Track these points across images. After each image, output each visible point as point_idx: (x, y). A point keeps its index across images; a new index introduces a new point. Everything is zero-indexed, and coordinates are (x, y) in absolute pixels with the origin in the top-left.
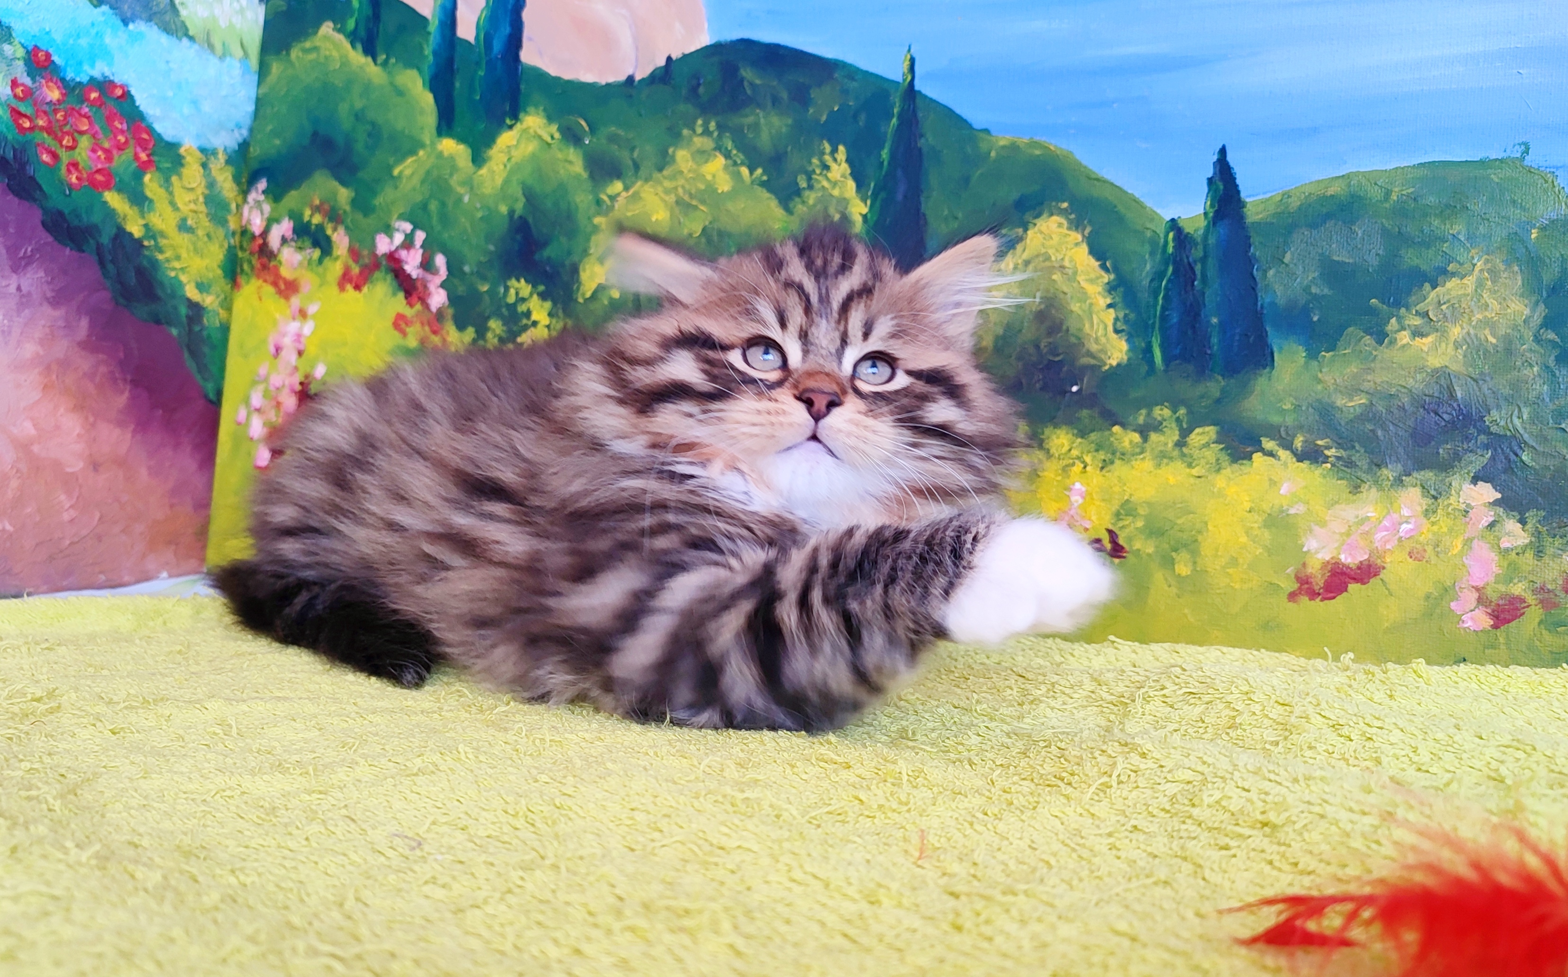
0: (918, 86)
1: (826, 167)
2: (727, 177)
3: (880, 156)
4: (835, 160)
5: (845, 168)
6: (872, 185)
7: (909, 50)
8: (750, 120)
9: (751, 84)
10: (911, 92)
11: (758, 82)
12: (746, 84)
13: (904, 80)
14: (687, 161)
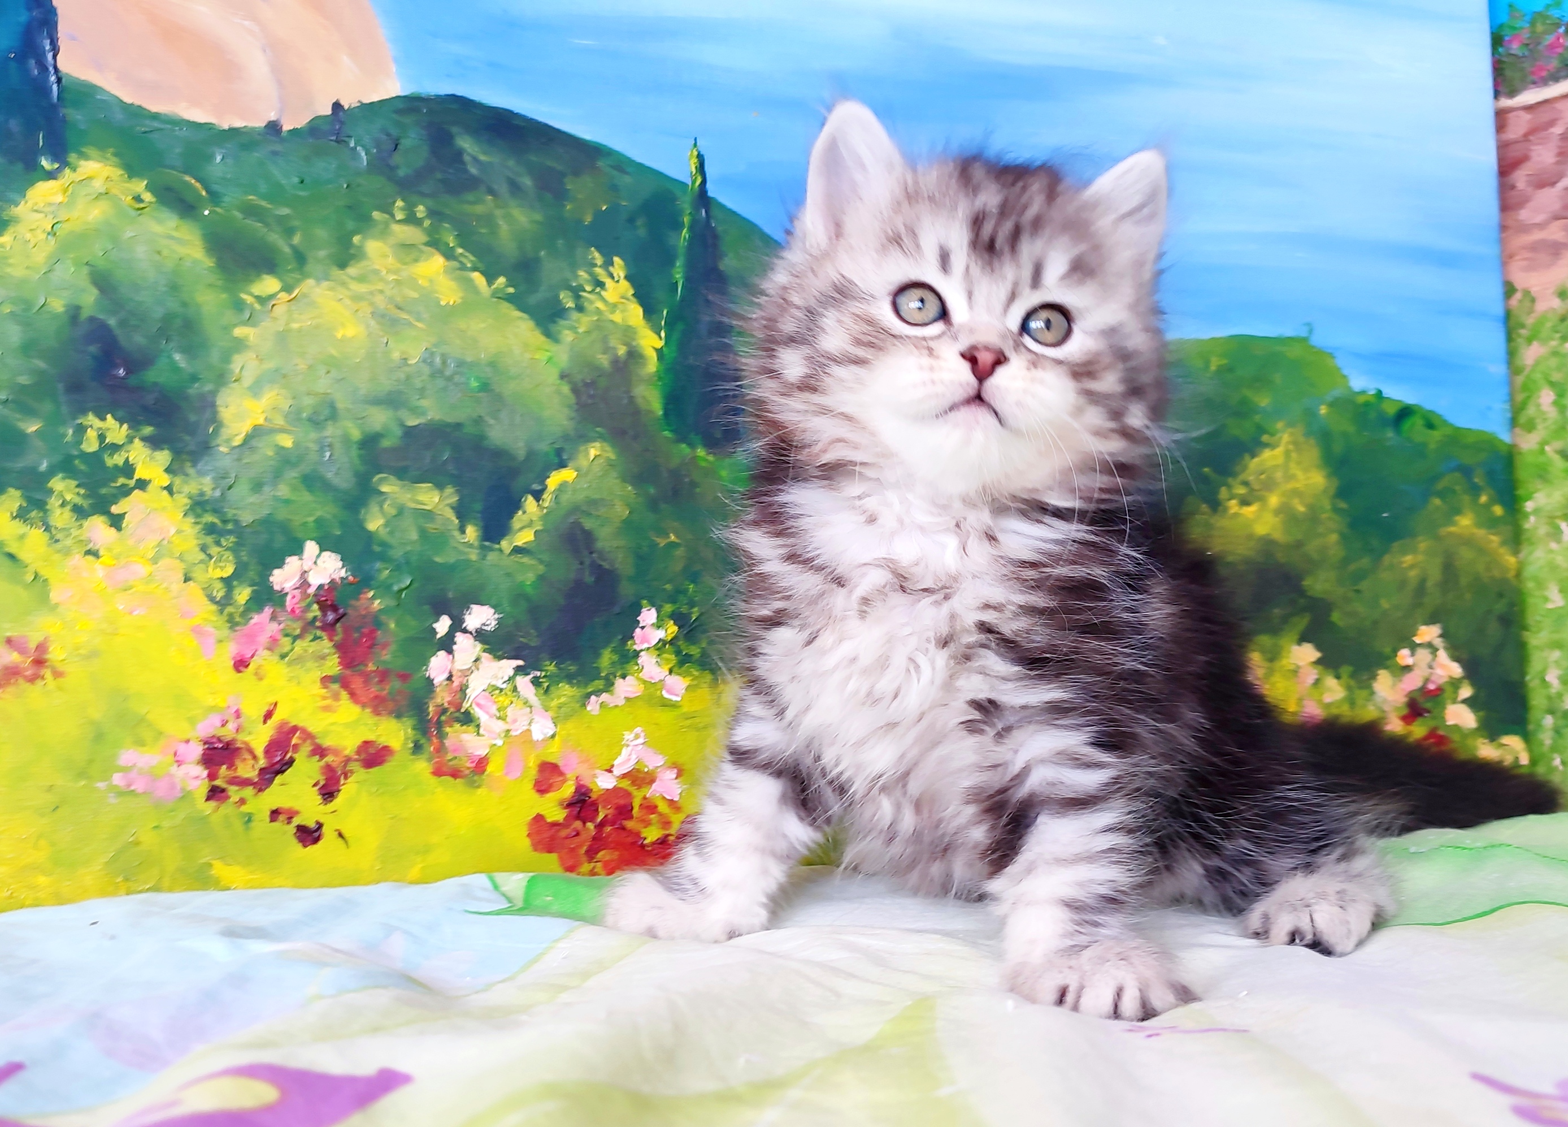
0: (712, 191)
1: (601, 285)
2: (453, 284)
3: (671, 276)
4: (612, 276)
5: (626, 288)
6: (665, 312)
7: (695, 145)
8: (479, 209)
9: (475, 159)
10: (703, 198)
11: (482, 158)
12: (467, 158)
13: (694, 182)
14: (386, 256)
